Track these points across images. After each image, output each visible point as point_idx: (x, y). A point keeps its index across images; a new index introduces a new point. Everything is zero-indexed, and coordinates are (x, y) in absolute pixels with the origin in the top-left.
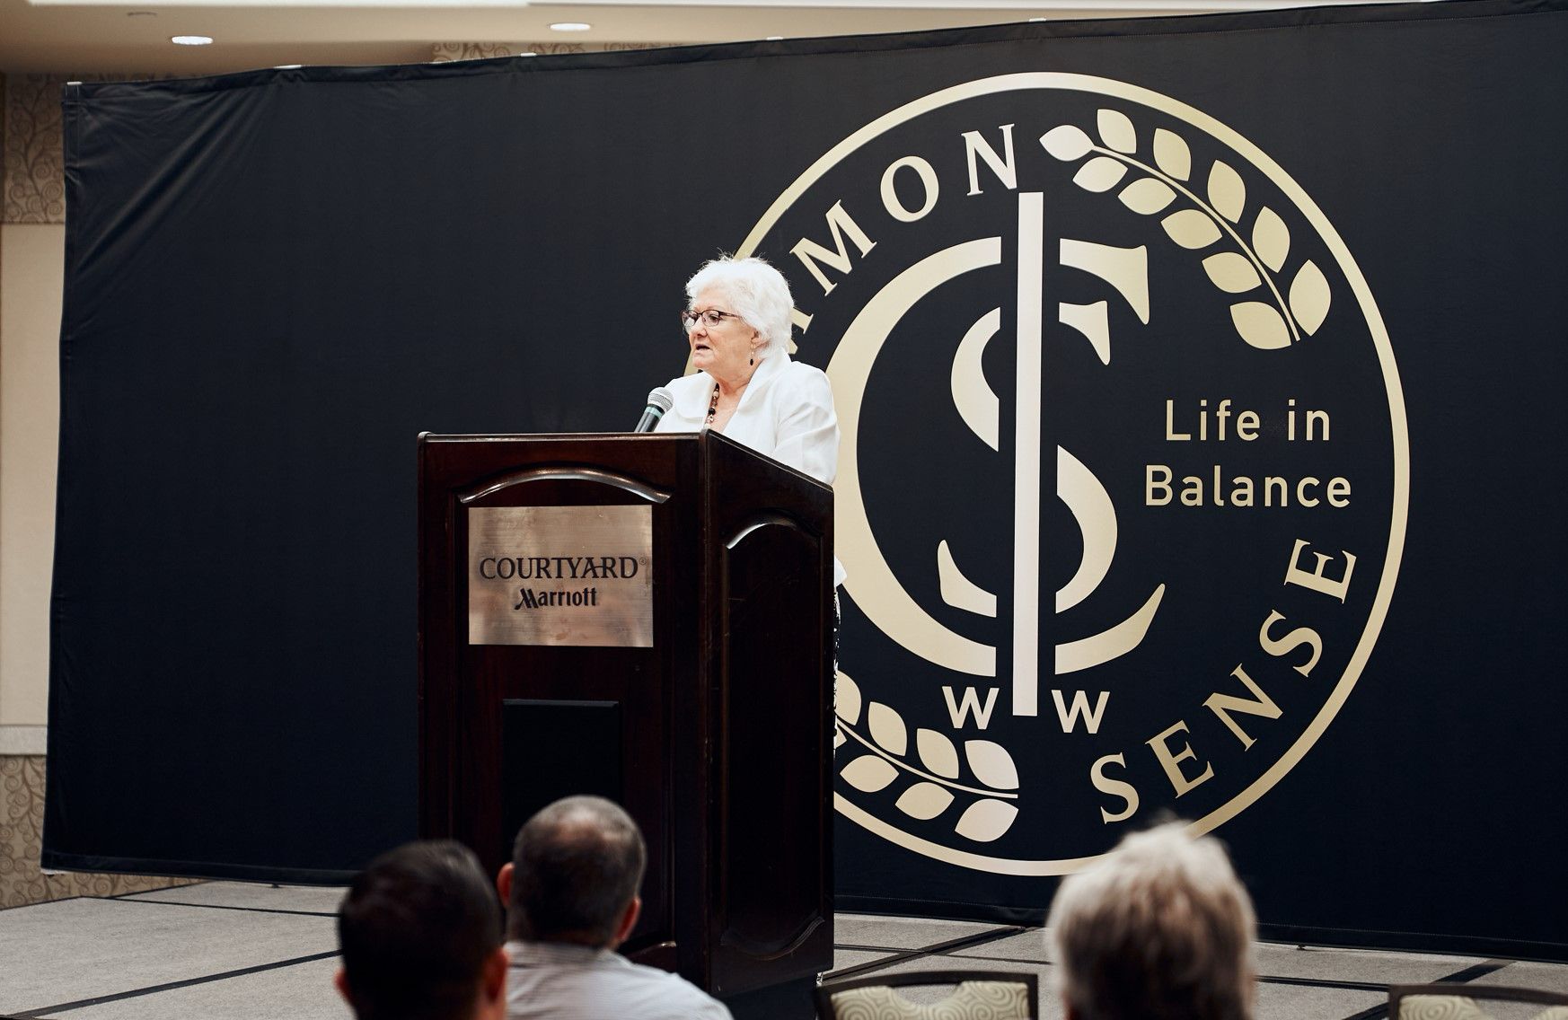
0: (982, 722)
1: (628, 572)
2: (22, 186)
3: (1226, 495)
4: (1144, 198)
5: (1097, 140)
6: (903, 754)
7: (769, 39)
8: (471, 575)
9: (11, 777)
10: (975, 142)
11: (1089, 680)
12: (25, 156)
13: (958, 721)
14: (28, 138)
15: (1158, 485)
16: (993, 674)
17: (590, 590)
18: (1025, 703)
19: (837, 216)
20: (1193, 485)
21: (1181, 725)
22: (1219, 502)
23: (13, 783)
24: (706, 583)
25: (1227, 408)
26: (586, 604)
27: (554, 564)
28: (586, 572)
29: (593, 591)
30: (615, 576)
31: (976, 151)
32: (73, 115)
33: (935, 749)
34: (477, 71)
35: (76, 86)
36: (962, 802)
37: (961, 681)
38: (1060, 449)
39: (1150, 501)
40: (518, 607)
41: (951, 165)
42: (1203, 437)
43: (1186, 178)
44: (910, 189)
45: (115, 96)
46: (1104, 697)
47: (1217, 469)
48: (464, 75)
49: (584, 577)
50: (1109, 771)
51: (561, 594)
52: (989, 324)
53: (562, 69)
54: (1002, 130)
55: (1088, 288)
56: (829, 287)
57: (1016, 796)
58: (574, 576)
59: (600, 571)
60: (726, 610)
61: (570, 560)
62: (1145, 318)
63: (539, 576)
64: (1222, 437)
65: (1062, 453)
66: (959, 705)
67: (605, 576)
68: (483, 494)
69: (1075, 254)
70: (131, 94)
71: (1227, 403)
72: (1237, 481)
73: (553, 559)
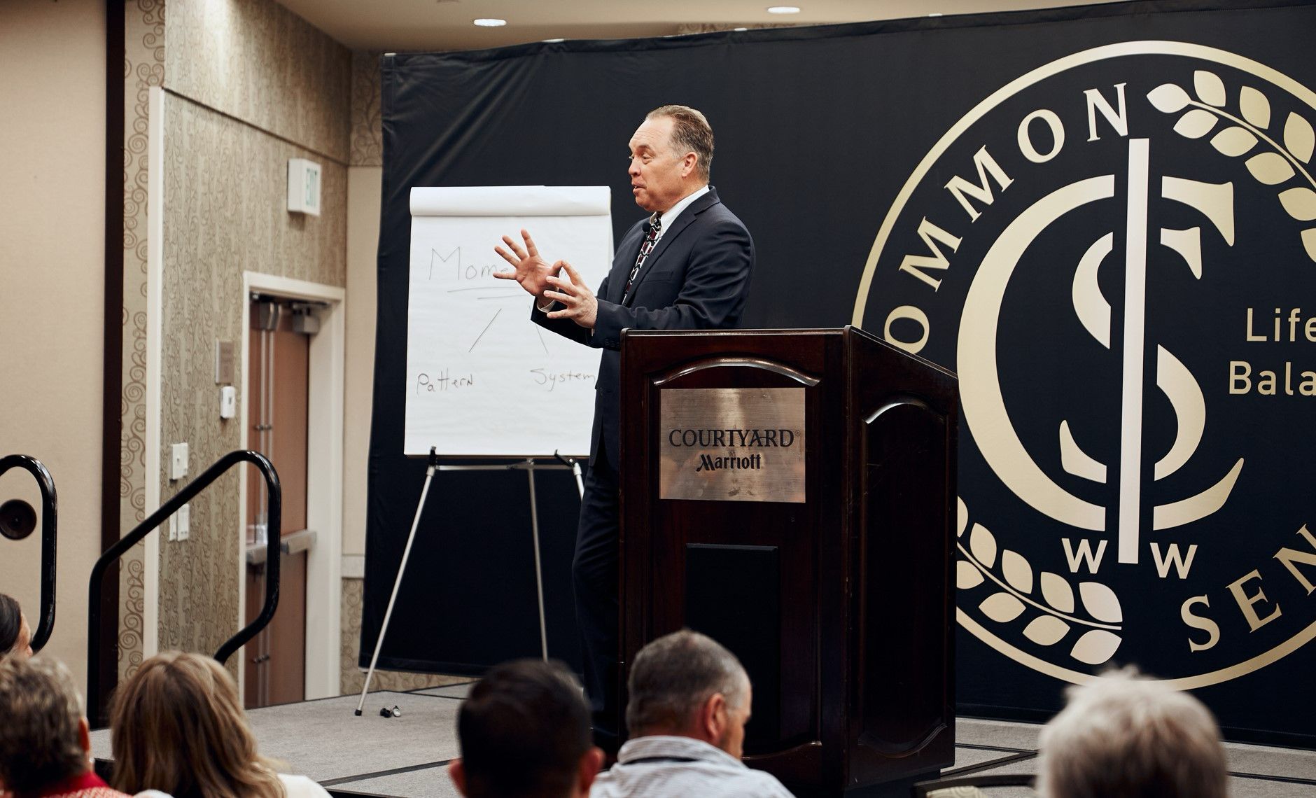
0: (1094, 567)
1: (786, 443)
2: (364, 137)
3: (1295, 386)
4: (1231, 143)
5: (1194, 96)
6: (1029, 592)
7: (931, 15)
8: (662, 444)
9: (352, 595)
10: (1094, 98)
11: (1181, 535)
12: (367, 114)
13: (1074, 566)
14: (369, 99)
15: (1240, 377)
16: (1103, 529)
17: (755, 456)
18: (1128, 553)
19: (983, 158)
20: (1268, 378)
21: (1255, 574)
22: (1289, 392)
23: (353, 600)
24: (848, 452)
25: (1297, 315)
26: (753, 467)
27: (727, 435)
28: (753, 441)
29: (758, 457)
30: (776, 445)
31: (1095, 105)
32: (389, 80)
33: (1055, 589)
34: (701, 42)
35: (391, 57)
36: (1076, 632)
37: (1076, 534)
38: (1160, 347)
39: (1233, 391)
40: (699, 470)
41: (1075, 118)
42: (1277, 338)
43: (1266, 126)
44: (1041, 135)
45: (421, 64)
46: (1193, 549)
47: (1288, 365)
48: (691, 46)
49: (751, 445)
50: (1196, 610)
51: (733, 459)
52: (1105, 244)
53: (767, 41)
54: (1116, 88)
55: (1184, 216)
56: (975, 215)
57: (1120, 628)
58: (743, 445)
59: (764, 441)
60: (864, 474)
61: (740, 431)
62: (1231, 242)
63: (715, 445)
64: (1292, 339)
65: (1161, 351)
66: (1075, 554)
67: (768, 445)
68: (671, 378)
69: (1175, 189)
70: (434, 63)
71: (1297, 310)
72: (1304, 374)
73: (727, 431)
